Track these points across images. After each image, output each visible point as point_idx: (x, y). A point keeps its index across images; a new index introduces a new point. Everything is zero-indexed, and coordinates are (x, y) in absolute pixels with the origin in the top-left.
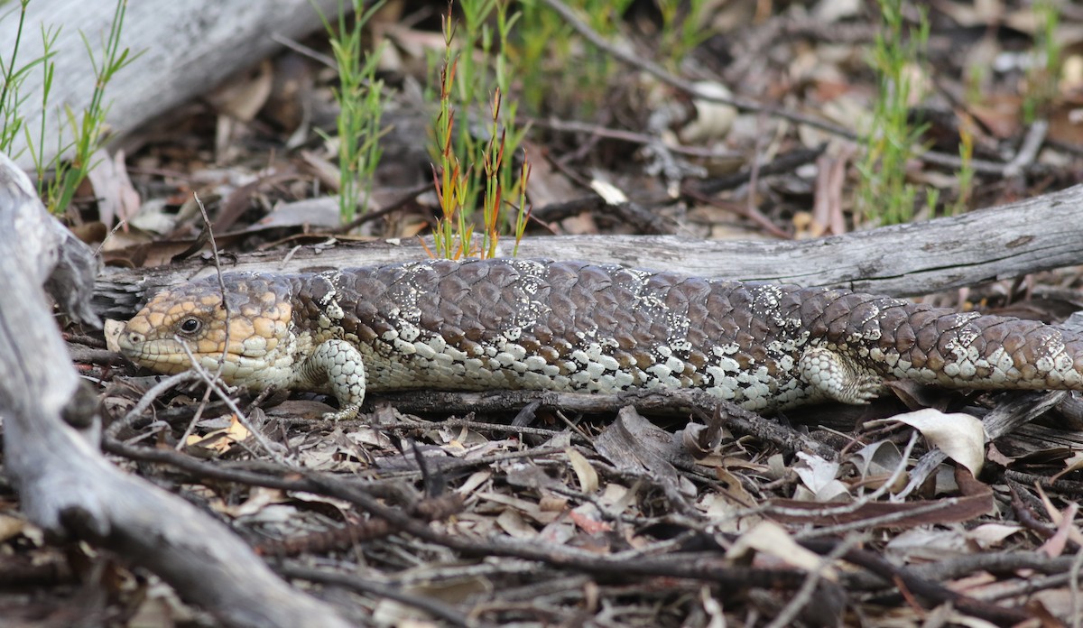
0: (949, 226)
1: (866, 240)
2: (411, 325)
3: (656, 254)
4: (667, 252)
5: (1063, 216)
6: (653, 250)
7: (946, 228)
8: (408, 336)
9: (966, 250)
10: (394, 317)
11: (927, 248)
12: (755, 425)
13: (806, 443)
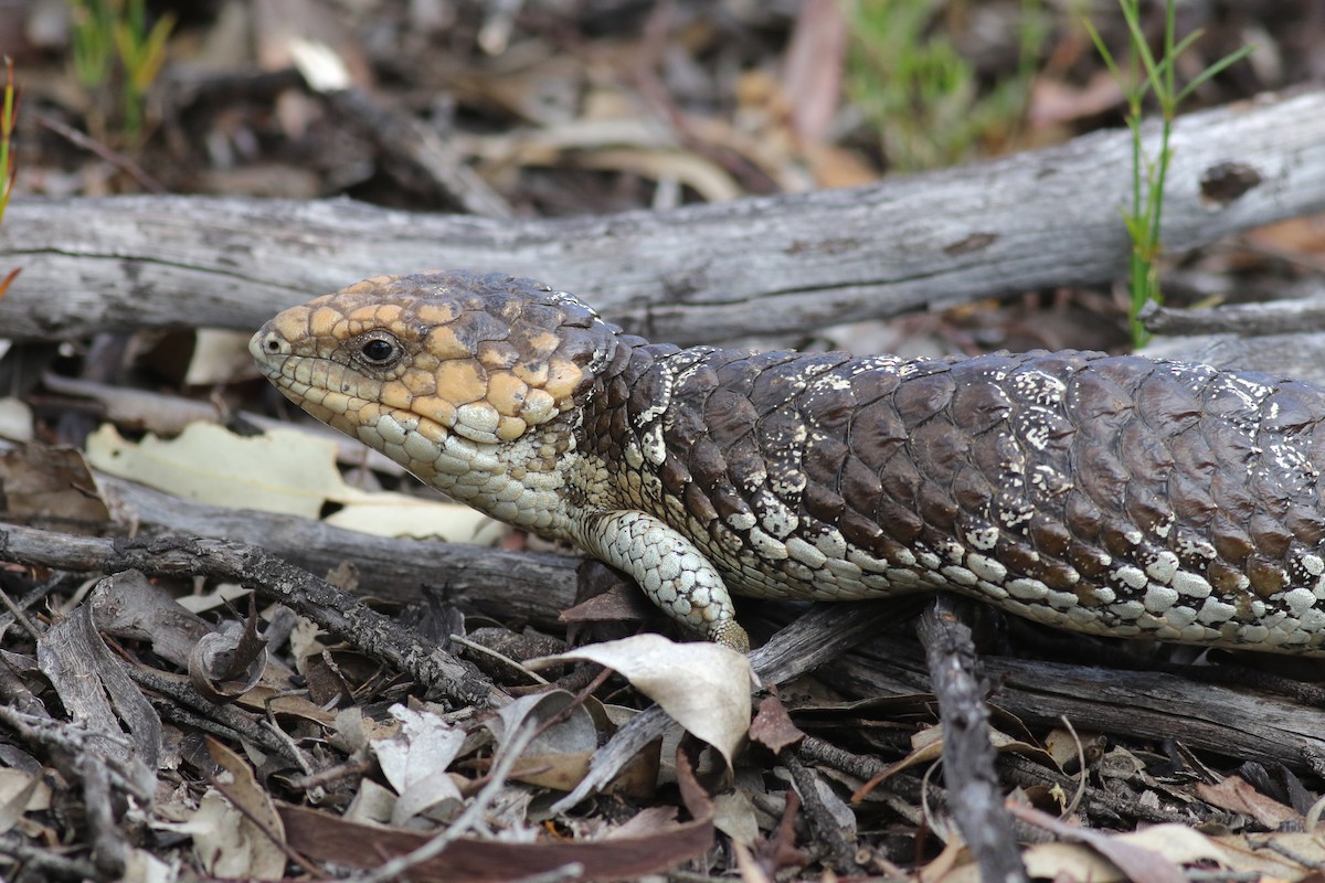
0: (841, 207)
1: (683, 230)
2: (783, 507)
3: (287, 242)
4: (310, 239)
5: (1056, 197)
6: (284, 234)
7: (834, 213)
8: (777, 527)
9: (868, 257)
10: (753, 489)
11: (796, 249)
12: (353, 623)
13: (442, 666)
